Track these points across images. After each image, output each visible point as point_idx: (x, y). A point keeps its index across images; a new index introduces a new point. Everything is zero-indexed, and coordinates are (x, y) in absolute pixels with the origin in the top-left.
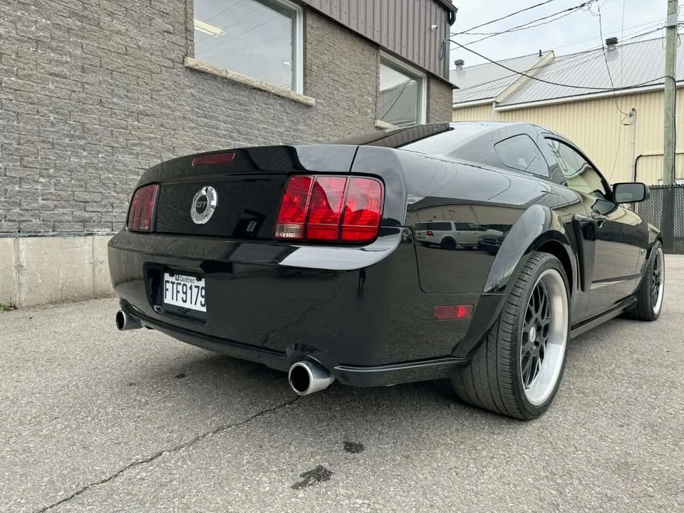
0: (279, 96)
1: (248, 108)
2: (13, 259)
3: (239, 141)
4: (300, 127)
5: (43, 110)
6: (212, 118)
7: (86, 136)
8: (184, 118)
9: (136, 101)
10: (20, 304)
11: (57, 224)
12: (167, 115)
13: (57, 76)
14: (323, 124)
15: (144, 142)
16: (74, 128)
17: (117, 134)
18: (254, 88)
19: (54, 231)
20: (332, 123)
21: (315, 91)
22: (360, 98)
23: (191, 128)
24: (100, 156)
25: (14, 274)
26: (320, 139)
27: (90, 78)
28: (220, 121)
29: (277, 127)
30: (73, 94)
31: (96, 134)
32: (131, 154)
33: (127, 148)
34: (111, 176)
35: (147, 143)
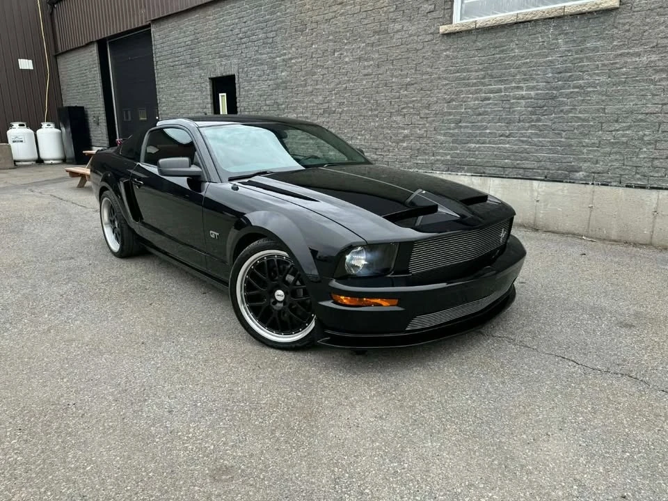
3: (491, 85)
7: (378, 108)
8: (439, 78)
9: (407, 76)
12: (425, 80)
28: (471, 71)
31: (383, 106)
32: (401, 115)
33: (399, 112)
35: (411, 105)
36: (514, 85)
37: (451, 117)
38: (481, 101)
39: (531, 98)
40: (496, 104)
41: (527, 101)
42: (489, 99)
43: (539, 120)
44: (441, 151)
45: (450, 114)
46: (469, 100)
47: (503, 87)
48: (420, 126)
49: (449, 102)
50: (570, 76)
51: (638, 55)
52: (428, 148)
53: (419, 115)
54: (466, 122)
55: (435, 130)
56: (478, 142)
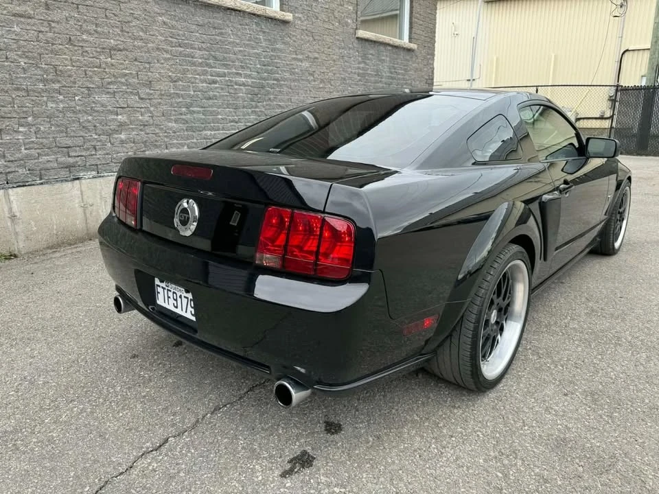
0: (254, 15)
1: (223, 31)
2: (6, 209)
3: (215, 67)
4: (277, 46)
5: (11, 55)
6: (186, 46)
7: (59, 78)
8: (158, 49)
9: (107, 35)
10: (19, 251)
11: (43, 172)
12: (139, 48)
13: (21, 16)
14: (302, 40)
15: (119, 79)
16: (46, 71)
17: (91, 73)
18: (229, 9)
19: (41, 179)
20: (312, 39)
21: (293, 4)
22: (340, 7)
23: (166, 59)
24: (77, 98)
25: (9, 224)
26: (300, 57)
27: (56, 15)
28: (195, 49)
29: (253, 48)
30: (41, 35)
31: (70, 76)
32: (108, 93)
33: (103, 88)
34: (90, 118)
35: (123, 80)
36: (234, 71)
37: (181, 100)
38: (209, 84)
39: (248, 86)
40: (222, 89)
41: (246, 87)
42: (214, 82)
43: (257, 107)
44: (175, 141)
45: (178, 96)
46: (197, 81)
47: (226, 71)
48: (143, 110)
49: (175, 81)
50: (272, 70)
51: (301, 61)
52: (158, 139)
53: (138, 94)
54: (197, 107)
55: (163, 115)
56: (213, 129)
